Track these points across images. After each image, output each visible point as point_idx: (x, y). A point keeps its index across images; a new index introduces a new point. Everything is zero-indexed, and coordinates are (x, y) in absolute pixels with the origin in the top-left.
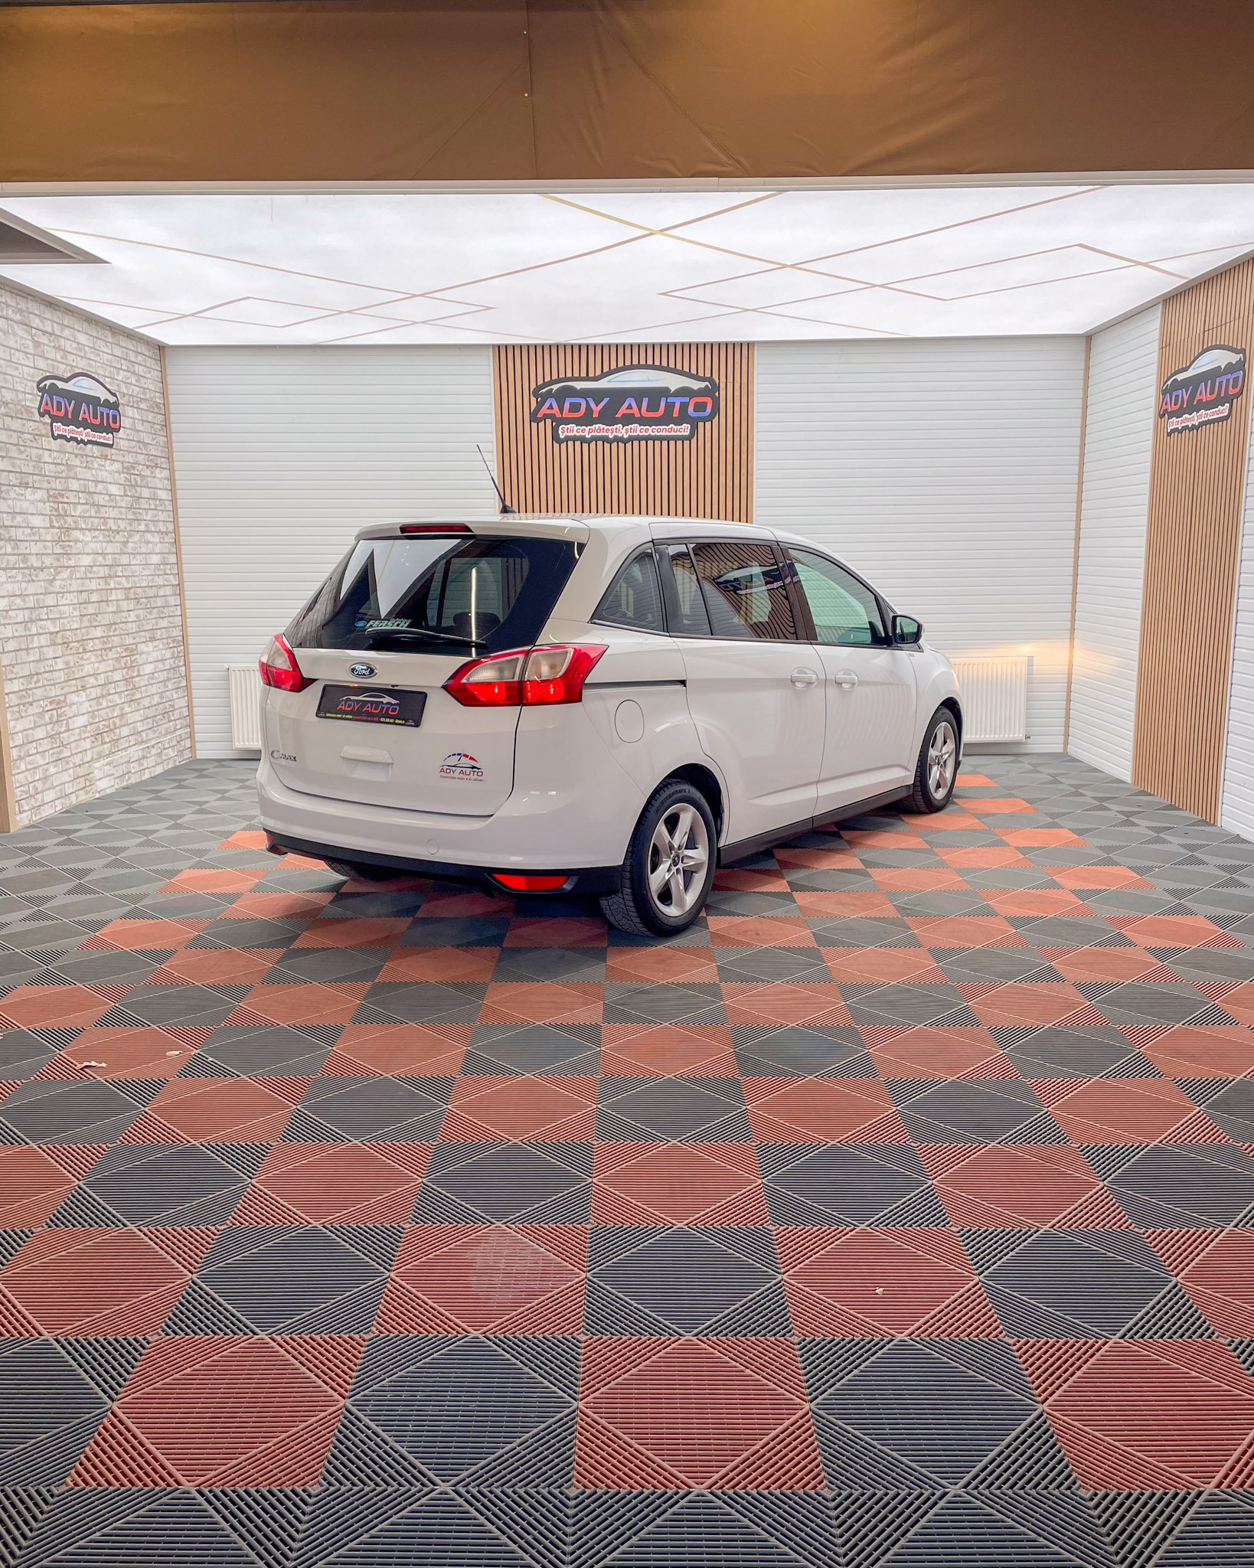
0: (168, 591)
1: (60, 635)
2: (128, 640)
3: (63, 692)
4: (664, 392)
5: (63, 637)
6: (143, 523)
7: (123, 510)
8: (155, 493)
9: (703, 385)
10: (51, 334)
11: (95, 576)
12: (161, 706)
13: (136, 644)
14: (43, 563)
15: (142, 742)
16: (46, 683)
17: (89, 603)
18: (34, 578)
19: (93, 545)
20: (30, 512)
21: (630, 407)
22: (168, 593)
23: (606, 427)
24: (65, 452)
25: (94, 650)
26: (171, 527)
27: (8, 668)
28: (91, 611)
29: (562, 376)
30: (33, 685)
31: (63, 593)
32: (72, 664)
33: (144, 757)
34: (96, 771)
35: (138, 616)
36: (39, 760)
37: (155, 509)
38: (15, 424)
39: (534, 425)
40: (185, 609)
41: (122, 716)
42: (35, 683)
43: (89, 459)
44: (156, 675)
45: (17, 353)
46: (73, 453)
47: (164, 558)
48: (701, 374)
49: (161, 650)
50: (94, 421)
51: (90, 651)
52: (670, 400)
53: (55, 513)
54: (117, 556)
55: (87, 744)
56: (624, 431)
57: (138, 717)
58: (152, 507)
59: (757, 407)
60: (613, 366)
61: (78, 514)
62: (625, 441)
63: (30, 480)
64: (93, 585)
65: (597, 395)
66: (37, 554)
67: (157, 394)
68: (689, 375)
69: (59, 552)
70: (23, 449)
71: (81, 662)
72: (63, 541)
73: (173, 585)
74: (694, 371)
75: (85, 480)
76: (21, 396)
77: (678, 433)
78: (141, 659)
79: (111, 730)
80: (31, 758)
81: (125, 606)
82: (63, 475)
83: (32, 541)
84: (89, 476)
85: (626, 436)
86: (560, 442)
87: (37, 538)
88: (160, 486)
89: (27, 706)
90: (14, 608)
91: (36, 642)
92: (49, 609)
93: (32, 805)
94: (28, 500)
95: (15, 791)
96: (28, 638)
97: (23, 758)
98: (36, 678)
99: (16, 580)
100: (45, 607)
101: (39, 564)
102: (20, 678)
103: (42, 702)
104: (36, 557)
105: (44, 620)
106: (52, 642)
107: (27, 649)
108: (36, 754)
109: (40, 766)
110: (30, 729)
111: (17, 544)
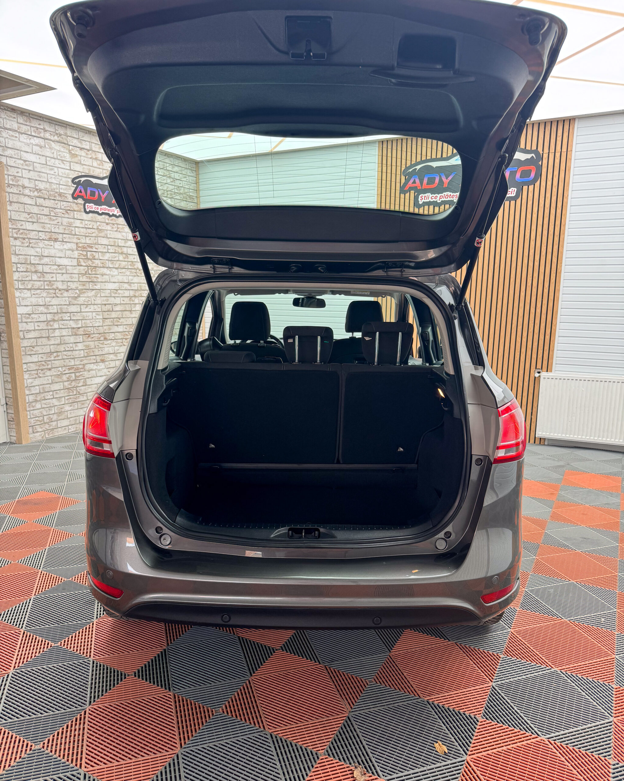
3: (82, 363)
5: (85, 331)
9: (529, 156)
10: (88, 150)
11: (121, 295)
14: (68, 286)
17: (113, 311)
18: (58, 295)
20: (58, 256)
23: (452, 194)
24: (97, 222)
27: (28, 348)
29: (424, 159)
30: (52, 359)
31: (87, 305)
32: (93, 346)
36: (55, 402)
39: (402, 196)
42: (55, 357)
45: (53, 160)
46: (105, 223)
48: (528, 148)
51: (112, 339)
53: (83, 257)
61: (106, 258)
63: (60, 237)
64: (117, 301)
66: (62, 281)
67: (191, 190)
69: (85, 280)
70: (54, 218)
71: (101, 346)
72: (90, 274)
75: (114, 238)
76: (54, 187)
80: (46, 401)
82: (93, 235)
83: (59, 273)
84: (119, 235)
86: (419, 207)
87: (64, 271)
89: (46, 370)
90: (37, 312)
91: (57, 333)
92: (72, 314)
93: (46, 428)
94: (56, 249)
95: (30, 420)
96: (50, 331)
97: (39, 401)
98: (55, 354)
99: (41, 296)
100: (69, 313)
101: (65, 287)
102: (39, 354)
103: (60, 369)
104: (61, 283)
105: (67, 320)
106: (73, 334)
107: (48, 337)
108: (52, 399)
109: (56, 406)
110: (47, 384)
111: (43, 275)
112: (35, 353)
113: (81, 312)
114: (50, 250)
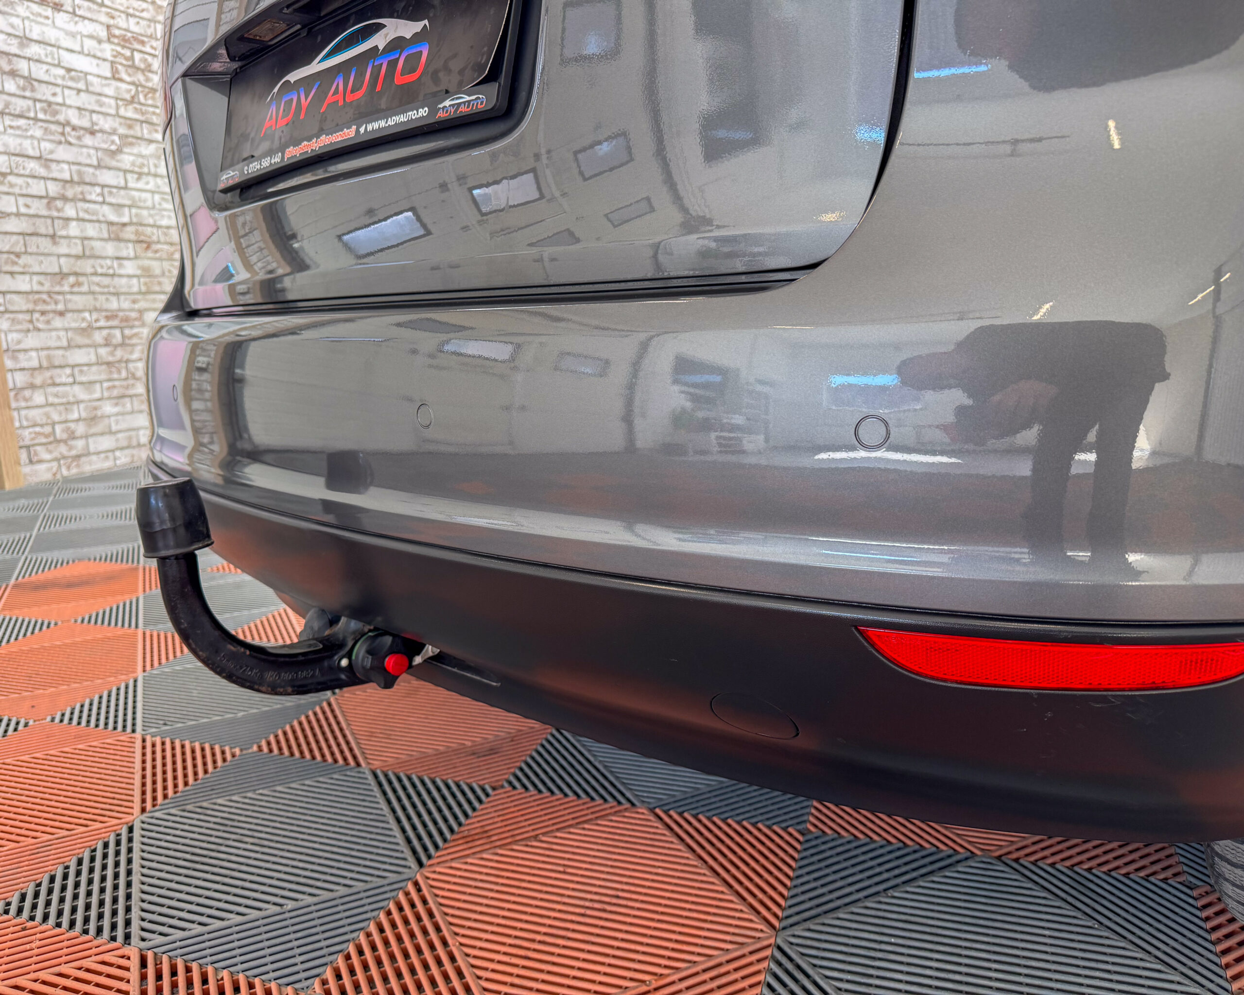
1: (129, 229)
3: (136, 306)
16: (97, 289)
27: (5, 256)
36: (79, 392)
42: (72, 286)
53: (124, 62)
63: (67, 2)
82: (144, 15)
89: (51, 315)
90: (22, 172)
91: (74, 229)
92: (106, 190)
93: (61, 453)
94: (60, 29)
95: (20, 432)
96: (56, 222)
97: (41, 387)
98: (72, 279)
99: (29, 134)
100: (98, 185)
101: (85, 123)
102: (34, 273)
103: (87, 315)
104: (76, 112)
105: (95, 202)
106: (112, 236)
107: (53, 237)
108: (71, 384)
109: (82, 401)
110: (58, 348)
111: (32, 84)
112: (21, 270)
113: (126, 188)
114: (45, 29)
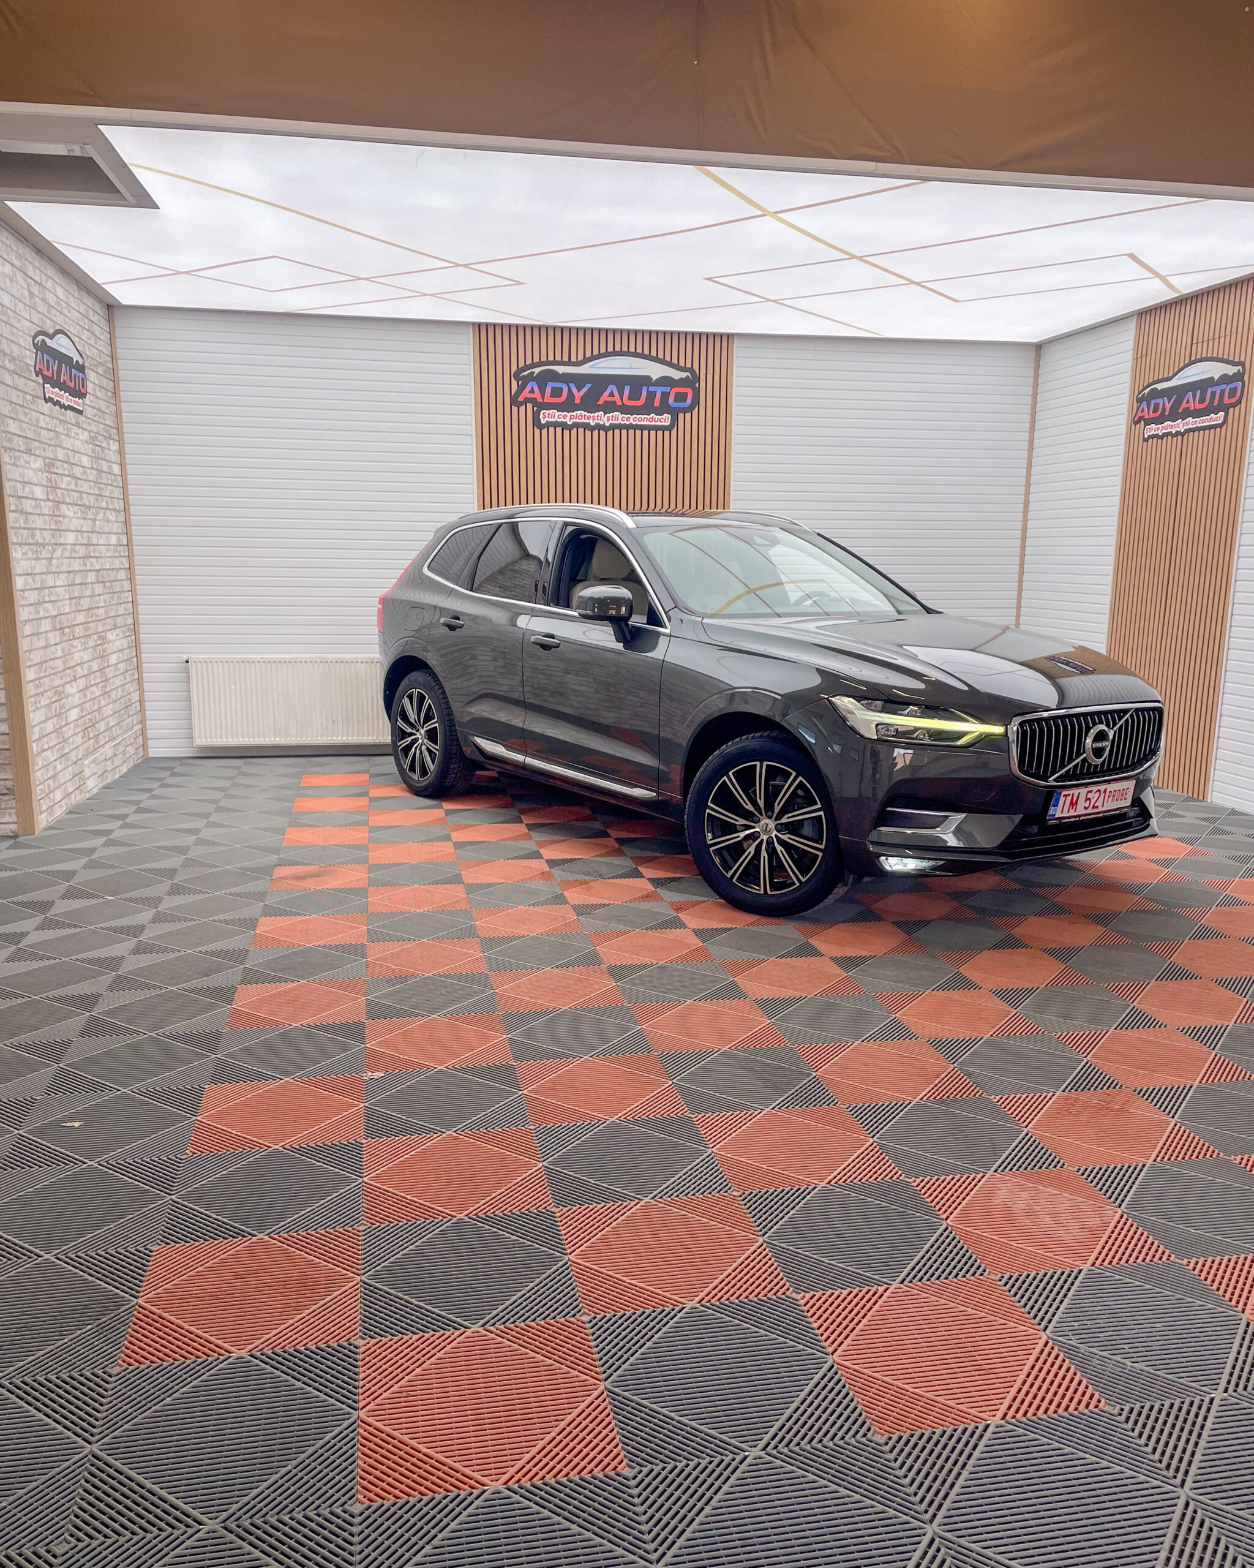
0: (122, 575)
1: (57, 620)
2: (100, 629)
3: (62, 682)
4: (646, 380)
5: (60, 622)
6: (105, 499)
7: (92, 484)
8: (111, 467)
9: (684, 375)
10: (41, 286)
11: (77, 555)
12: (123, 700)
13: (105, 631)
15: (114, 738)
16: (52, 672)
17: (75, 585)
18: (39, 556)
19: (75, 523)
20: (34, 482)
21: (612, 394)
22: (123, 577)
23: (588, 414)
24: (55, 418)
25: (80, 637)
26: (122, 508)
27: (28, 654)
28: (76, 595)
29: (544, 359)
30: (43, 674)
31: (58, 573)
32: (67, 652)
33: (115, 755)
34: (86, 769)
35: (105, 601)
36: (49, 756)
37: (111, 485)
38: (20, 383)
39: (515, 409)
40: (136, 595)
41: (99, 709)
43: (69, 426)
44: (119, 665)
45: (19, 302)
46: (59, 419)
47: (119, 539)
48: (682, 364)
49: (120, 639)
50: (72, 385)
51: (78, 638)
52: (651, 389)
53: (50, 485)
54: (90, 534)
55: (79, 740)
56: (605, 419)
57: (108, 711)
58: (110, 482)
59: (735, 400)
60: (596, 352)
62: (606, 429)
63: (32, 446)
65: (580, 380)
67: (109, 358)
68: (670, 364)
69: (52, 527)
70: (27, 410)
71: (72, 650)
72: (56, 516)
73: (126, 569)
74: (675, 361)
75: (67, 449)
76: (21, 351)
77: (659, 423)
78: (110, 647)
79: (93, 725)
80: (45, 753)
81: (98, 588)
82: (52, 443)
83: (37, 514)
84: (69, 445)
85: (607, 424)
86: (541, 427)
87: (40, 511)
88: (114, 460)
89: (41, 696)
90: (28, 587)
91: (43, 626)
92: (50, 590)
93: (48, 805)
94: (32, 469)
96: (38, 621)
97: (41, 753)
98: (45, 666)
100: (48, 588)
101: (42, 540)
105: (47, 602)
106: (53, 627)
